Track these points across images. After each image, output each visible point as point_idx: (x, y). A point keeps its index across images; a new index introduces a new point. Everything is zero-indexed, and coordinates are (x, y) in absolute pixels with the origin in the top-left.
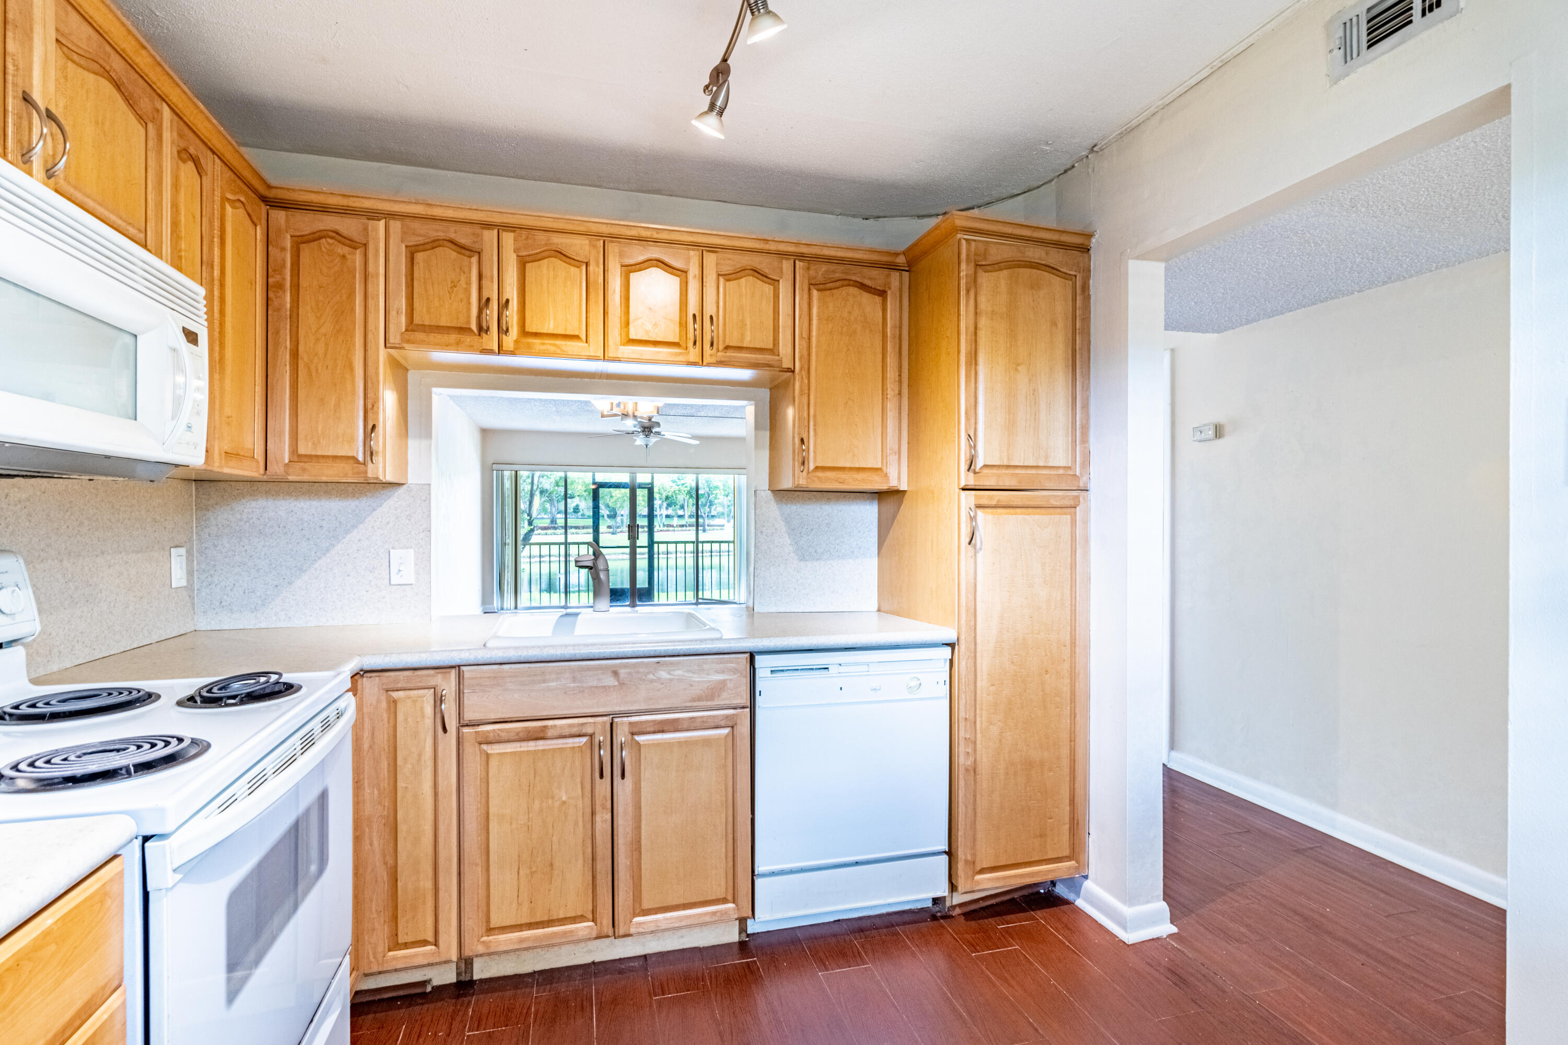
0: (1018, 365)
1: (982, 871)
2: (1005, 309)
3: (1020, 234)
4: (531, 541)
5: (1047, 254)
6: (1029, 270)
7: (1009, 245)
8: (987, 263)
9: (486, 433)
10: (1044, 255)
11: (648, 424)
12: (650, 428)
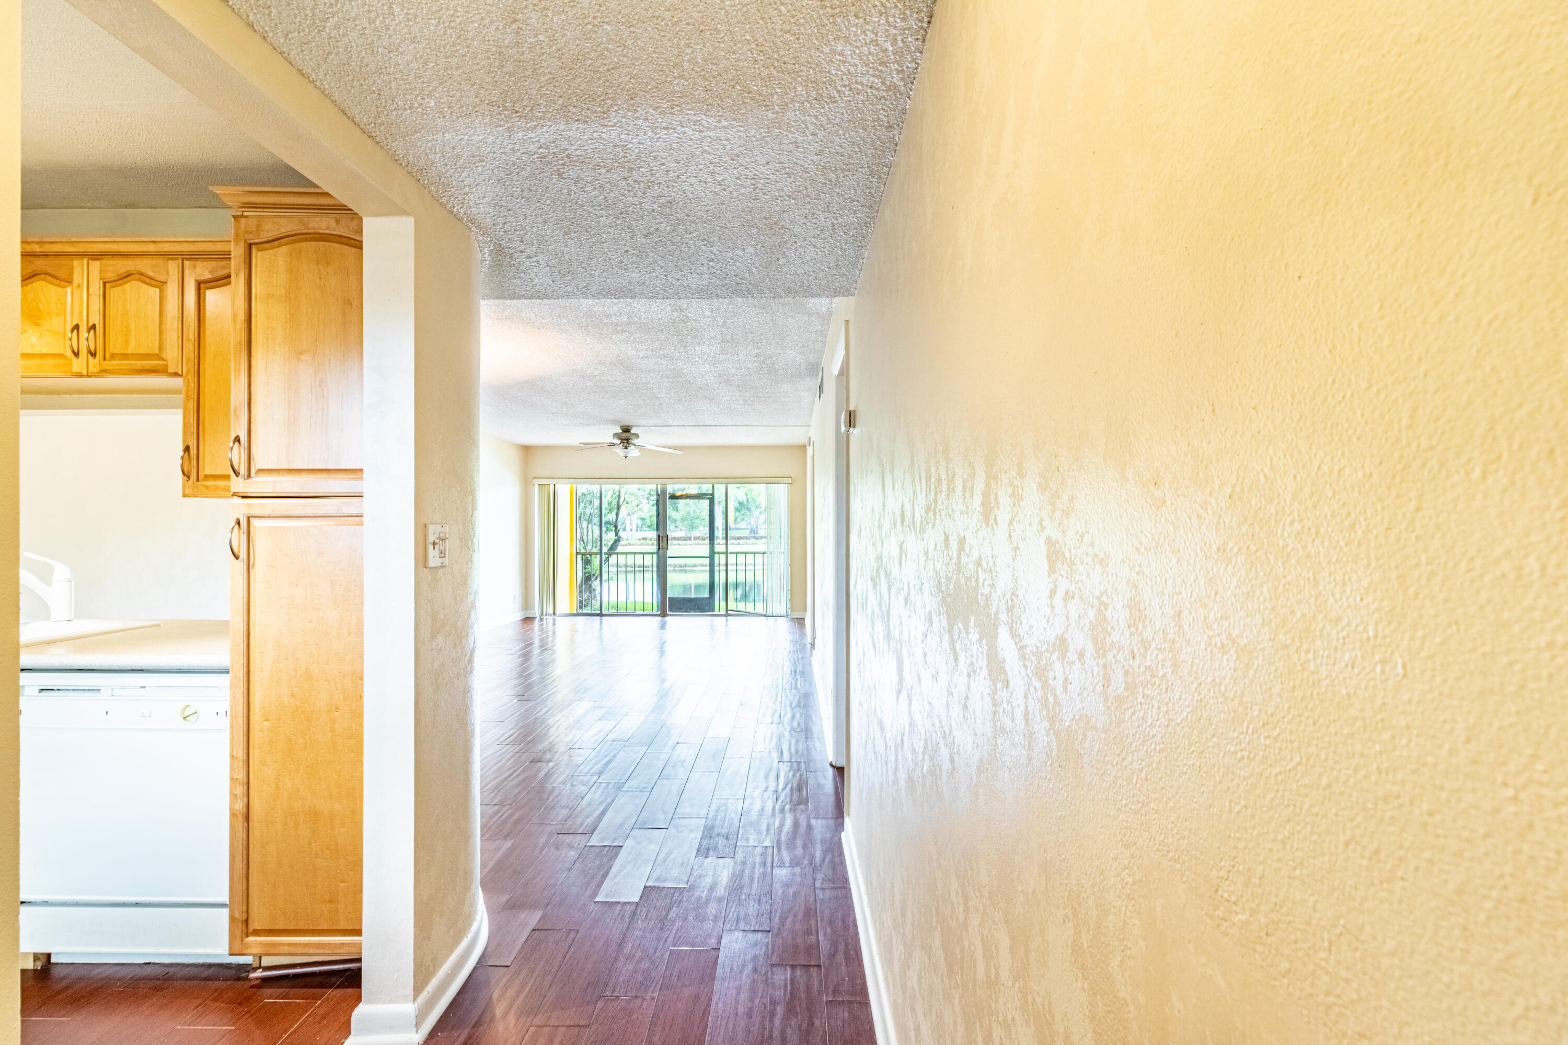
0: (301, 353)
1: (256, 933)
2: (283, 291)
3: (278, 202)
4: (617, 551)
5: (338, 222)
6: (314, 244)
7: (289, 217)
8: (261, 240)
9: (527, 450)
10: (333, 223)
11: (625, 435)
12: (628, 440)
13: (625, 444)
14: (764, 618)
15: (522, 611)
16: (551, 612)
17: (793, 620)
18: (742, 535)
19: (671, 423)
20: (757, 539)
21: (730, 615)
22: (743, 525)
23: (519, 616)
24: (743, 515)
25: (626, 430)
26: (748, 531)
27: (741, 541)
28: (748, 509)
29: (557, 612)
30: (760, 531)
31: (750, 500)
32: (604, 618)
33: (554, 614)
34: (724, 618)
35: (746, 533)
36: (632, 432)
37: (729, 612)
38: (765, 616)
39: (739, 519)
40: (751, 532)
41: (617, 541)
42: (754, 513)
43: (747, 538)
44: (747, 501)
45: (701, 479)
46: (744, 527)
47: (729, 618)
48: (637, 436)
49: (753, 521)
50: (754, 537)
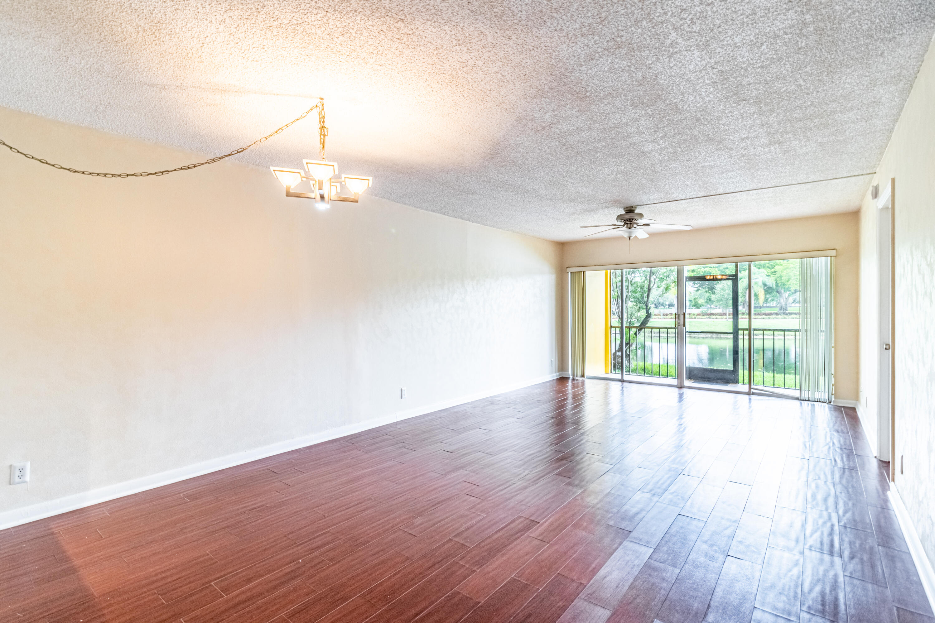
9: (562, 246)
11: (627, 216)
12: (631, 220)
13: (629, 225)
14: (798, 402)
15: (559, 371)
16: (581, 374)
17: (838, 409)
18: (772, 312)
19: (676, 195)
20: (787, 314)
21: (753, 394)
22: (774, 304)
23: (555, 376)
24: (774, 296)
25: (630, 210)
26: (778, 309)
27: (771, 317)
28: (778, 292)
29: (586, 374)
30: (789, 309)
31: (779, 285)
32: (625, 384)
33: (583, 376)
34: (747, 397)
35: (777, 310)
36: (636, 212)
37: (753, 390)
38: (798, 399)
39: (769, 300)
40: (780, 309)
41: (648, 316)
42: (783, 295)
43: (777, 314)
44: (777, 285)
45: (721, 259)
46: (774, 305)
47: (753, 397)
48: (641, 215)
49: (783, 301)
50: (784, 314)
